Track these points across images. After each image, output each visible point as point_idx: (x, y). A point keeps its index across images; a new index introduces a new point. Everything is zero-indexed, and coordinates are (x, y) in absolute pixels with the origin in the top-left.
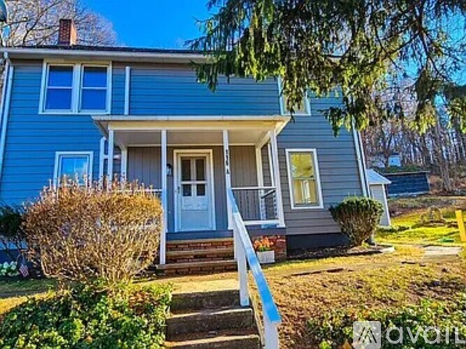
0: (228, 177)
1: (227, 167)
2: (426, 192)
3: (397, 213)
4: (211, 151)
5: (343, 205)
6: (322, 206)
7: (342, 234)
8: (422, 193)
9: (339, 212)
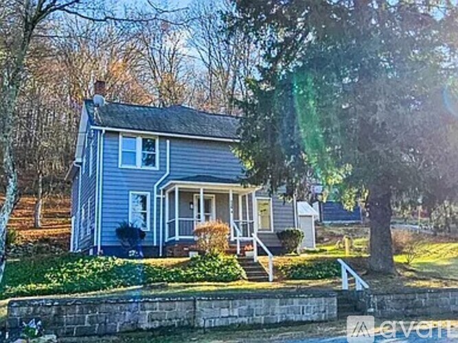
0: (232, 215)
1: (231, 210)
2: (357, 221)
3: (325, 240)
4: (214, 196)
5: (284, 231)
6: (272, 231)
7: (283, 247)
8: (354, 222)
9: (282, 235)
